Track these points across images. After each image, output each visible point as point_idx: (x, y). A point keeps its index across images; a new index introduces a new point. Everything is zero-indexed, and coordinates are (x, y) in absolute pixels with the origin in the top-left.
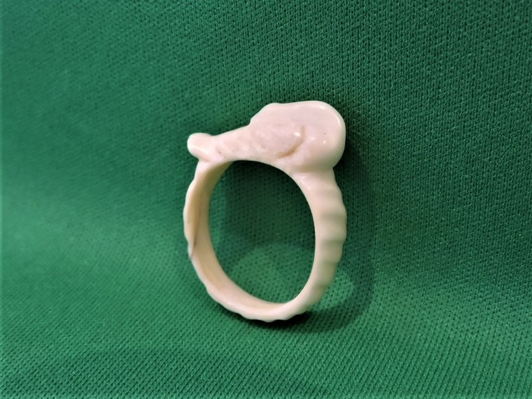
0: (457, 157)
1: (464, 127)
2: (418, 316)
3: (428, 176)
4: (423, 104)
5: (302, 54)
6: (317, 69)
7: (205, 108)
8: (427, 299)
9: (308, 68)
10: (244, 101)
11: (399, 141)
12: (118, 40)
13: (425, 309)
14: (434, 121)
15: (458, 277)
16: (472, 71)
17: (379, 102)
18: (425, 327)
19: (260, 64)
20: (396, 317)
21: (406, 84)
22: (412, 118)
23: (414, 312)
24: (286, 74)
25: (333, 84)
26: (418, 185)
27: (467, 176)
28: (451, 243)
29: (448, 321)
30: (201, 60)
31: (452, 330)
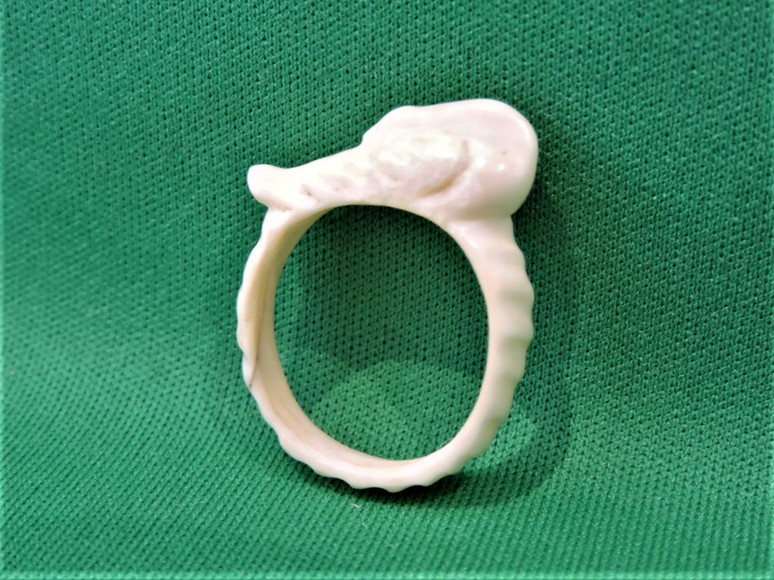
0: (720, 186)
1: (734, 134)
2: (651, 468)
3: (669, 223)
4: (664, 97)
5: (452, 19)
6: (478, 44)
7: (267, 124)
8: (665, 439)
9: (460, 43)
10: (341, 108)
11: (619, 165)
12: (113, 10)
13: (662, 456)
14: (682, 126)
15: (717, 397)
16: (750, 37)
17: (587, 97)
18: (665, 485)
19: (373, 40)
20: (613, 471)
21: (635, 64)
22: (643, 123)
23: (643, 462)
24: (421, 55)
25: (505, 69)
26: (650, 241)
27: (736, 219)
28: (704, 339)
29: (704, 473)
30: (264, 39)
31: (712, 486)
